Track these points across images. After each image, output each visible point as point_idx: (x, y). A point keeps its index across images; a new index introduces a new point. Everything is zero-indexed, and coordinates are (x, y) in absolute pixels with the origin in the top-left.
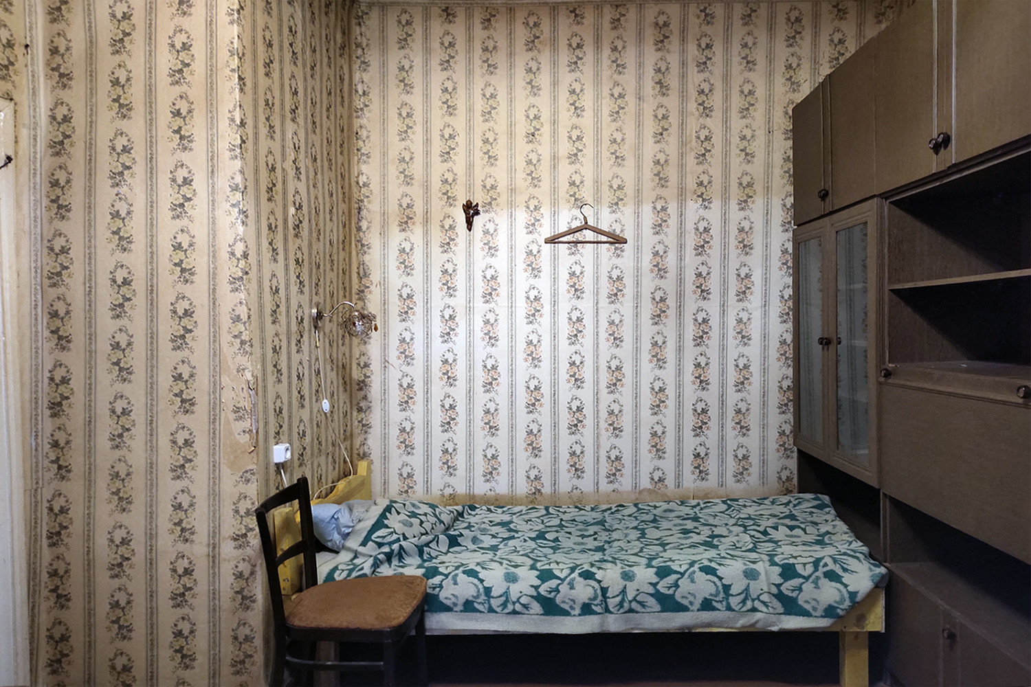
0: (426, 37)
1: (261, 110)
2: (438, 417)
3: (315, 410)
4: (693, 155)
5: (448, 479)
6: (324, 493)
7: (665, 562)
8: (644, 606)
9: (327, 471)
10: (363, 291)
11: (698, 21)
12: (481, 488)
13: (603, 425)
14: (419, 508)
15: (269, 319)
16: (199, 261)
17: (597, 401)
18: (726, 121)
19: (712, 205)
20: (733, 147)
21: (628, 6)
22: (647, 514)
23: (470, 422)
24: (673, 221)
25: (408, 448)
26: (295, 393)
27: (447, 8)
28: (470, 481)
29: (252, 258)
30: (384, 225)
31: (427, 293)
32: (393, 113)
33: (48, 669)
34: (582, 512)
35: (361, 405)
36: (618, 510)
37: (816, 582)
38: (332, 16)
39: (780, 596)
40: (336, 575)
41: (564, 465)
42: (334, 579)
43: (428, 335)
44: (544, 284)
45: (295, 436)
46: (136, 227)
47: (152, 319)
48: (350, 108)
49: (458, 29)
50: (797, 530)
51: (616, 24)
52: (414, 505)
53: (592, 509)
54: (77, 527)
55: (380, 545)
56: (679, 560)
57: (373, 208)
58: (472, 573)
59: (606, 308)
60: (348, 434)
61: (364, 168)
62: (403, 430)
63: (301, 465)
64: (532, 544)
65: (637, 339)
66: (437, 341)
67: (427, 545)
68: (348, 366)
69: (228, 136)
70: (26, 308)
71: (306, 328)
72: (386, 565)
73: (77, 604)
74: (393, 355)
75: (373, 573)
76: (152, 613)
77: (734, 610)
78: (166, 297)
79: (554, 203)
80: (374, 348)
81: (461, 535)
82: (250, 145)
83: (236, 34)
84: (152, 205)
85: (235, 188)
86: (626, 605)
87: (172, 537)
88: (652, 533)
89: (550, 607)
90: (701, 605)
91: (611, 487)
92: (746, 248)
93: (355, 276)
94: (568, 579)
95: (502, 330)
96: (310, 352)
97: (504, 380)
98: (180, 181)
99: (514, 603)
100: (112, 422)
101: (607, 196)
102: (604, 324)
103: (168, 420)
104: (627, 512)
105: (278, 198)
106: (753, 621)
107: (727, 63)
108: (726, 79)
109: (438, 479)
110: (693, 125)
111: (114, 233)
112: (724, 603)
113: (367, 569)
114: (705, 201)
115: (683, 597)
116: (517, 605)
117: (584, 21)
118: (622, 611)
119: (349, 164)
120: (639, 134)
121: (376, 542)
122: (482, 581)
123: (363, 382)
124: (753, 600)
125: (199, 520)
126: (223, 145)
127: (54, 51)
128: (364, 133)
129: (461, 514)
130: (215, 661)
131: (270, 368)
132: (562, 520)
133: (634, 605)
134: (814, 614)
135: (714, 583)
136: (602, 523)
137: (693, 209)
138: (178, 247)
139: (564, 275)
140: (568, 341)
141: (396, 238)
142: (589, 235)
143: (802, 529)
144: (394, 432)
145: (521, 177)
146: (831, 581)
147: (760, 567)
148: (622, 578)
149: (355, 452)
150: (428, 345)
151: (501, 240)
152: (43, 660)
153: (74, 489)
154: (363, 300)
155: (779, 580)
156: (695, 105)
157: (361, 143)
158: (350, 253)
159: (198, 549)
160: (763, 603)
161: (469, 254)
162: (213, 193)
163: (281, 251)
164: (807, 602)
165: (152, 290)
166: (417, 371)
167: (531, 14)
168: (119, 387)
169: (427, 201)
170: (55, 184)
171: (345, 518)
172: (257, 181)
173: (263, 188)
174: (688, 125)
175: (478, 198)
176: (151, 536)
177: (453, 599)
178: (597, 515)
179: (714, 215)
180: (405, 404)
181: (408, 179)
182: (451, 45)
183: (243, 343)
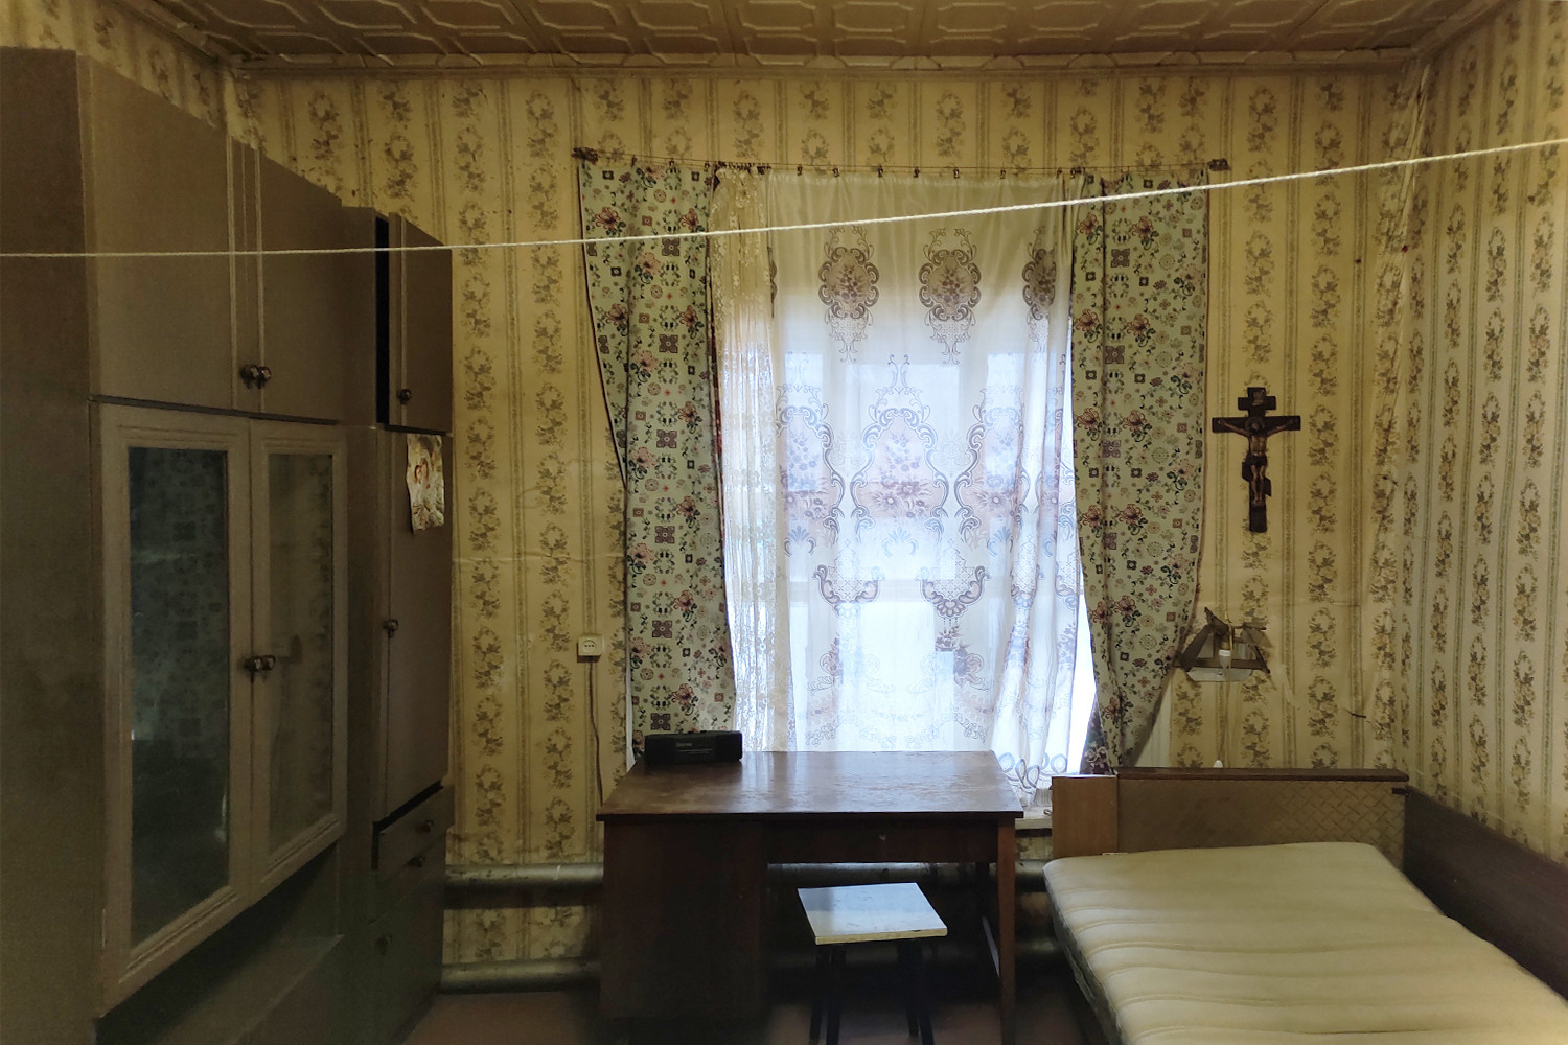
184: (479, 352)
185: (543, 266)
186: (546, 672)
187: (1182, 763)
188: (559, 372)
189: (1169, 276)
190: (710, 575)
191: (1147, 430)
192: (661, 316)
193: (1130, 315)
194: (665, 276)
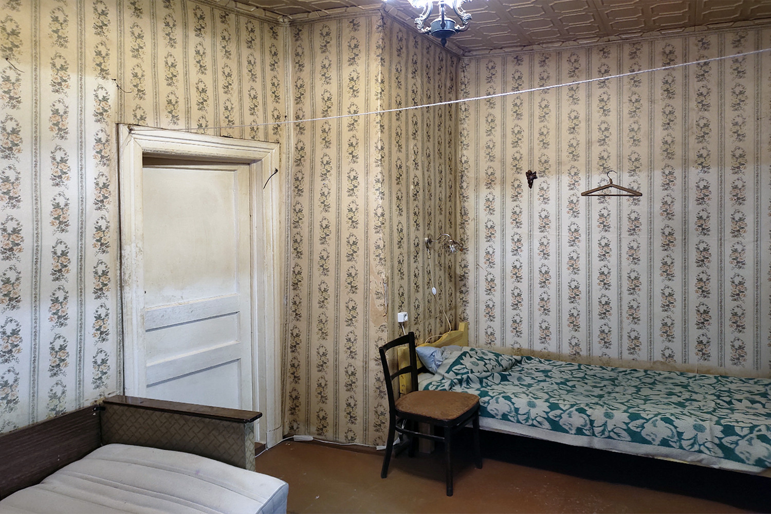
0: (504, 75)
1: (393, 139)
2: (510, 300)
3: (427, 293)
4: (694, 137)
5: (517, 339)
6: (433, 339)
7: (639, 411)
8: (619, 436)
9: (435, 328)
10: (464, 223)
11: (696, 48)
12: (538, 347)
13: (625, 315)
14: (487, 355)
15: (396, 246)
16: (360, 217)
17: (620, 299)
18: (721, 114)
19: (710, 170)
20: (727, 131)
21: (642, 43)
22: (651, 378)
23: (531, 306)
24: (679, 182)
25: (491, 317)
26: (413, 285)
27: (517, 56)
28: (531, 341)
29: (387, 216)
30: (477, 186)
31: (503, 226)
32: (483, 120)
33: (290, 412)
34: (604, 371)
35: (462, 289)
36: (631, 373)
37: (750, 441)
38: (443, 74)
39: (721, 446)
40: (430, 387)
41: (596, 338)
42: (428, 389)
43: (503, 250)
44: (581, 222)
45: (412, 308)
46: (332, 200)
47: (338, 245)
48: (456, 119)
49: (524, 69)
50: (758, 404)
51: (633, 55)
52: (483, 353)
53: (612, 370)
54: (303, 345)
55: (457, 374)
56: (648, 411)
57: (470, 175)
58: (508, 398)
59: (626, 239)
60: (453, 306)
61: (465, 152)
62: (488, 306)
63: (416, 324)
64: (556, 387)
65: (651, 259)
66: (509, 254)
67: (486, 378)
68: (453, 267)
69: (375, 155)
70: (283, 238)
71: (421, 248)
72: (459, 386)
73: (303, 381)
74: (482, 260)
75: (450, 389)
76: (336, 392)
77: (685, 449)
78: (345, 235)
79: (589, 171)
80: (470, 257)
81: (510, 375)
82: (386, 158)
83: (379, 104)
84: (339, 189)
85: (378, 181)
86: (606, 433)
87: (346, 355)
88: (645, 391)
89: (556, 426)
90: (661, 442)
91: (631, 357)
92: (740, 200)
93: (458, 215)
94: (568, 411)
95: (552, 250)
96: (424, 261)
97: (553, 280)
98: (352, 178)
99: (533, 420)
100: (319, 294)
101: (627, 165)
102: (625, 249)
103: (344, 296)
104: (637, 375)
105: (403, 182)
106: (699, 459)
107: (721, 73)
108: (721, 85)
109: (510, 338)
110: (693, 116)
111: (322, 203)
112: (678, 444)
113: (447, 387)
114: (705, 167)
115: (647, 435)
116: (535, 421)
117: (610, 55)
118: (603, 436)
119: (455, 151)
120: (651, 125)
121: (454, 372)
122: (513, 404)
123: (464, 276)
124: (700, 445)
125: (358, 347)
126: (372, 160)
127: (297, 117)
128: (465, 133)
129: (520, 362)
130: (366, 422)
131: (396, 271)
132: (586, 374)
133: (612, 434)
134: (747, 462)
135: (671, 429)
136: (613, 380)
137: (695, 174)
138: (350, 210)
139: (595, 216)
140: (599, 259)
141: (484, 192)
142: (614, 191)
143: (762, 404)
144: (482, 307)
145: (565, 155)
146: (763, 442)
147: (706, 424)
148: (605, 416)
149: (458, 317)
150: (503, 256)
151: (552, 194)
152: (287, 408)
153: (302, 325)
154: (464, 228)
155: (721, 435)
156: (695, 103)
157: (463, 138)
158: (455, 202)
159: (358, 363)
160: (707, 448)
161: (531, 203)
162: (367, 183)
163: (404, 209)
164: (742, 453)
165: (338, 231)
166: (496, 272)
167: (572, 54)
168: (323, 277)
169: (503, 171)
170: (297, 179)
171: (438, 356)
172: (390, 176)
173: (394, 178)
174: (690, 118)
175: (536, 168)
176: (336, 353)
177: (496, 412)
178: (613, 374)
179: (712, 177)
180: (489, 291)
181: (492, 158)
182: (520, 78)
183: (381, 259)
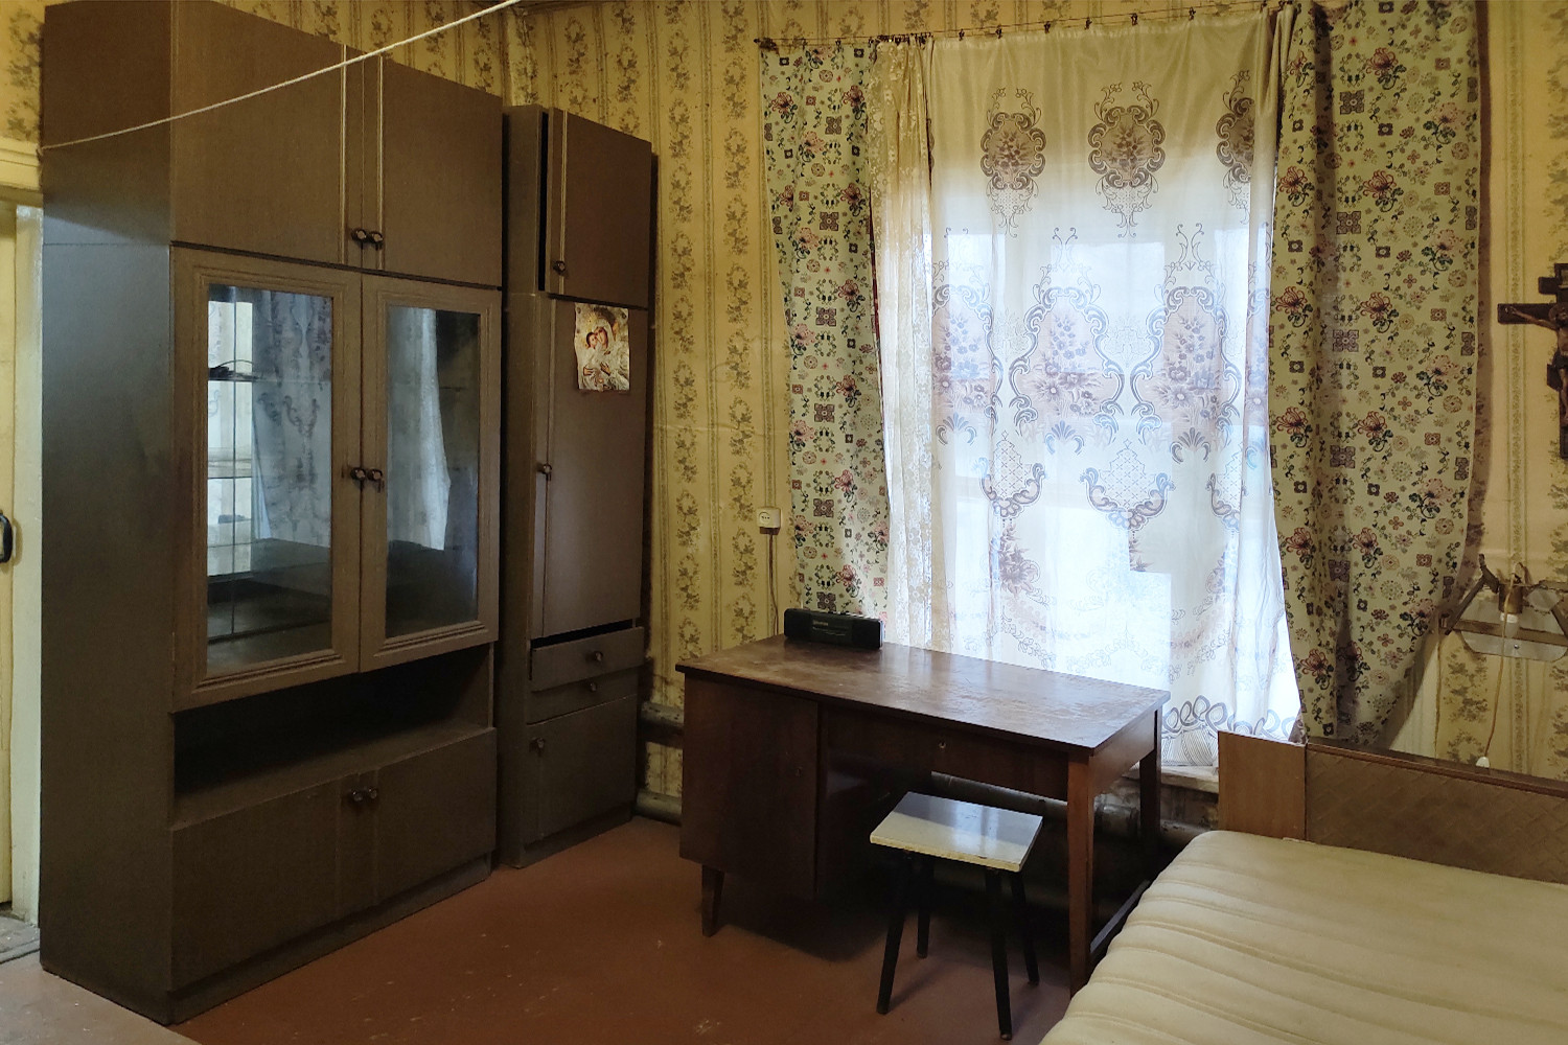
184: (682, 236)
185: (733, 154)
186: (734, 538)
187: (1455, 756)
188: (746, 252)
189: (1418, 120)
190: (870, 457)
191: (1392, 318)
192: (822, 194)
193: (1366, 171)
194: (827, 155)
